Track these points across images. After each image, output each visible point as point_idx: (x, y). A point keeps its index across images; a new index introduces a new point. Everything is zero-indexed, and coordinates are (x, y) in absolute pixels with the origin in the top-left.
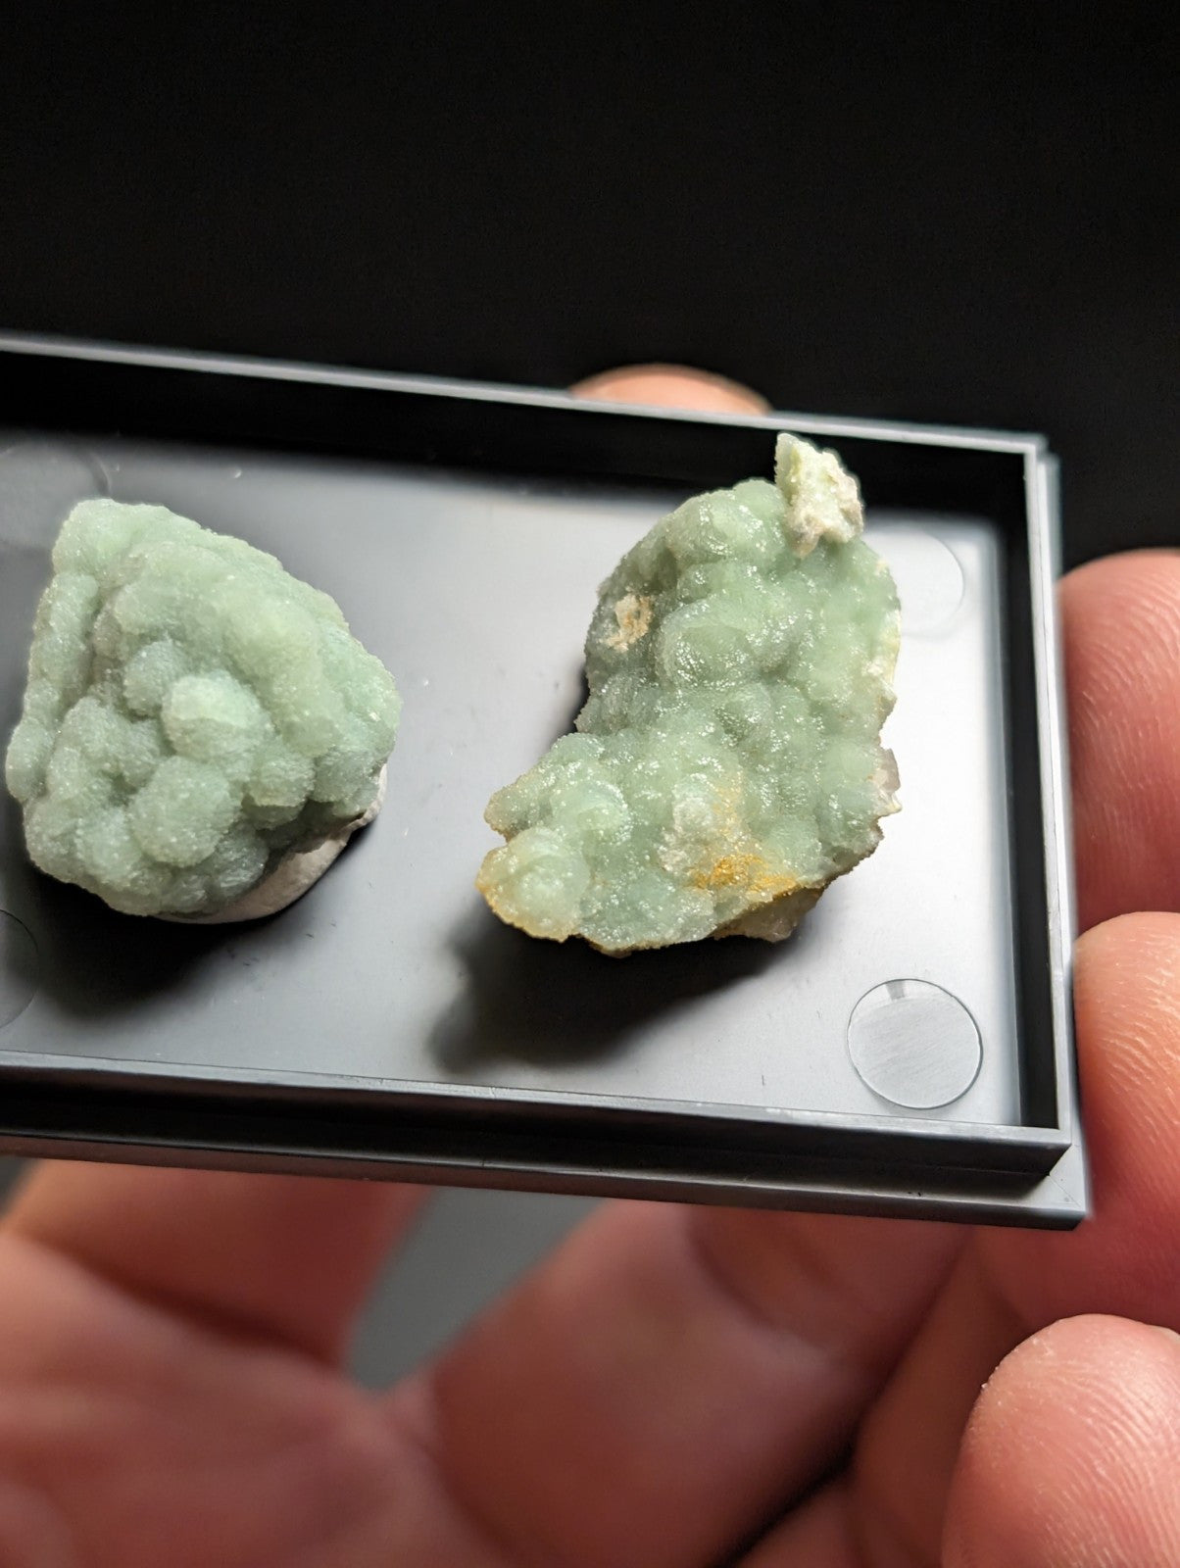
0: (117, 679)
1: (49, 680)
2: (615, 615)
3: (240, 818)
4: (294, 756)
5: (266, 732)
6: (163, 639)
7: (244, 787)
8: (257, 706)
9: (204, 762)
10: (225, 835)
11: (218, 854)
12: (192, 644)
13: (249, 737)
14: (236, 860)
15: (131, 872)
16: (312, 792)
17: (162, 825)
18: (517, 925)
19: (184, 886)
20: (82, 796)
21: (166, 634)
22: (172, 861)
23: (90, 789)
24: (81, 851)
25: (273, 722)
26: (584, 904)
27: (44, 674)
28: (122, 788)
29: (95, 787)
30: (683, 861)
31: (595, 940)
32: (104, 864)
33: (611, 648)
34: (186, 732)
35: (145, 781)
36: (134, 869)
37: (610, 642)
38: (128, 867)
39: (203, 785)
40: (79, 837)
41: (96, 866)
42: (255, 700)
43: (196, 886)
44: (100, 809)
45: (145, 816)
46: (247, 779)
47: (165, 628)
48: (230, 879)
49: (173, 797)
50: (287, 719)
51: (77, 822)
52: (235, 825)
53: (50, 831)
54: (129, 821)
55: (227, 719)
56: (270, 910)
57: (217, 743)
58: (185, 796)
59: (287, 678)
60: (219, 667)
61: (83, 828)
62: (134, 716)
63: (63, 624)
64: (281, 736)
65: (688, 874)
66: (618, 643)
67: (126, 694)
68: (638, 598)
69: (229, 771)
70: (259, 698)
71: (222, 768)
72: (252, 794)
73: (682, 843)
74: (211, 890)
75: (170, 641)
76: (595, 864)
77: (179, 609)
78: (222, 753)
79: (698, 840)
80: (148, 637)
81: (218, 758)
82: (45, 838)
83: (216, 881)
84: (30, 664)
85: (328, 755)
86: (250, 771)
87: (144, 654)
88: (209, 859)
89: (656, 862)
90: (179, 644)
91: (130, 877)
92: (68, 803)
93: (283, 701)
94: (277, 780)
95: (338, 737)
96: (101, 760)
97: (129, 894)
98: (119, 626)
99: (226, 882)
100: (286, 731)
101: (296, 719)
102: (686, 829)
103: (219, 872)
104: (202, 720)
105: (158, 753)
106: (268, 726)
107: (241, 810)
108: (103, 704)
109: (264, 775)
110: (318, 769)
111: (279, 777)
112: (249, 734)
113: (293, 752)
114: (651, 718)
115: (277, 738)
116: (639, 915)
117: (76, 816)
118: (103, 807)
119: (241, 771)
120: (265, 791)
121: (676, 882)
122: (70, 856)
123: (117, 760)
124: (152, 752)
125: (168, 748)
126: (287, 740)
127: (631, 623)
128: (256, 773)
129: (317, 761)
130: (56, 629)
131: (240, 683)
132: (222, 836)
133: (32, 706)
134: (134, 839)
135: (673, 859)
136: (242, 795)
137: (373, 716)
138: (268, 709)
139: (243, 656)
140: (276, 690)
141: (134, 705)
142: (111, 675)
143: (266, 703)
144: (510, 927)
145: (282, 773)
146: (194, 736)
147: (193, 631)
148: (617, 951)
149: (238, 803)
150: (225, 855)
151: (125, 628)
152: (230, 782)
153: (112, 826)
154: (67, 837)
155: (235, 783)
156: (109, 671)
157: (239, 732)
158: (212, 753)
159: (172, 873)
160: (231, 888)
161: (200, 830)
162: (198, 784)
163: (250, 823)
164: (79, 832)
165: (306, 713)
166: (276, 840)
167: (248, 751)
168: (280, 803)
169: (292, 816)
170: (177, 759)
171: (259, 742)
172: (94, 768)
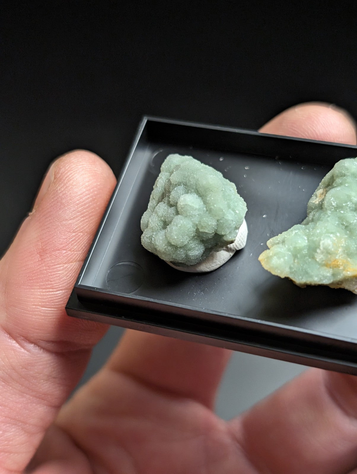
0: (169, 197)
1: (155, 200)
2: (316, 195)
3: (195, 234)
4: (211, 218)
5: (204, 210)
6: (181, 185)
7: (197, 225)
8: (202, 203)
9: (186, 217)
10: (191, 239)
11: (188, 244)
12: (188, 186)
13: (198, 211)
14: (194, 247)
15: (164, 247)
16: (216, 230)
17: (173, 233)
18: (269, 270)
19: (179, 252)
20: (155, 226)
21: (182, 184)
22: (175, 244)
23: (158, 224)
24: (153, 241)
25: (206, 208)
26: (291, 268)
27: (154, 199)
28: (165, 224)
30: (322, 258)
31: (294, 279)
32: (158, 244)
33: (314, 203)
34: (182, 208)
35: (171, 222)
36: (165, 246)
37: (314, 202)
38: (164, 245)
39: (185, 223)
40: (153, 237)
41: (156, 245)
42: (202, 201)
43: (182, 253)
45: (169, 231)
46: (197, 223)
47: (182, 182)
48: (192, 253)
49: (177, 226)
50: (210, 207)
51: (153, 234)
52: (194, 237)
53: (147, 236)
54: (166, 233)
55: (193, 205)
56: (208, 270)
57: (189, 211)
58: (180, 225)
59: (211, 196)
60: (194, 192)
61: (155, 235)
62: (171, 206)
63: (160, 185)
64: (208, 212)
65: (324, 262)
66: (316, 202)
67: (170, 200)
68: (324, 189)
69: (192, 220)
70: (203, 201)
72: (199, 227)
73: (322, 253)
74: (187, 256)
75: (183, 186)
76: (295, 256)
77: (186, 177)
78: (190, 214)
79: (328, 252)
80: (178, 185)
81: (190, 216)
82: (145, 238)
83: (188, 253)
84: (151, 196)
85: (221, 219)
86: (198, 221)
87: (175, 189)
88: (185, 245)
89: (313, 258)
90: (185, 186)
91: (164, 248)
92: (152, 228)
93: (209, 202)
94: (205, 224)
95: (224, 214)
96: (161, 217)
97: (164, 253)
98: (171, 182)
99: (191, 254)
100: (209, 211)
101: (212, 207)
102: (324, 248)
103: (189, 250)
104: (186, 205)
105: (175, 214)
106: (205, 209)
107: (196, 232)
108: (164, 203)
109: (202, 222)
110: (218, 223)
111: (206, 223)
113: (211, 216)
114: (319, 219)
116: (307, 273)
117: (154, 232)
118: (160, 229)
119: (196, 220)
120: (202, 227)
121: (320, 264)
122: (151, 243)
123: (165, 217)
124: (173, 214)
125: (177, 213)
126: (209, 213)
127: (320, 196)
128: (200, 221)
129: (218, 221)
130: (158, 187)
131: (198, 196)
132: (190, 239)
133: (150, 207)
134: (166, 237)
135: (319, 257)
136: (196, 228)
137: (237, 212)
138: (205, 204)
139: (200, 189)
140: (208, 199)
141: (172, 203)
142: (168, 195)
143: (205, 203)
144: (267, 271)
145: (207, 222)
146: (184, 209)
147: (188, 183)
148: (301, 284)
149: (195, 230)
150: (191, 245)
151: (172, 183)
152: (193, 223)
153: (161, 234)
154: (150, 238)
155: (194, 224)
156: (167, 194)
157: (196, 209)
158: (188, 214)
159: (175, 248)
160: (193, 256)
161: (183, 236)
162: (183, 222)
163: (199, 236)
164: (153, 236)
165: (215, 206)
166: (207, 244)
167: (198, 215)
168: (206, 231)
169: (210, 237)
170: (179, 216)
171: (202, 213)
172: (159, 219)
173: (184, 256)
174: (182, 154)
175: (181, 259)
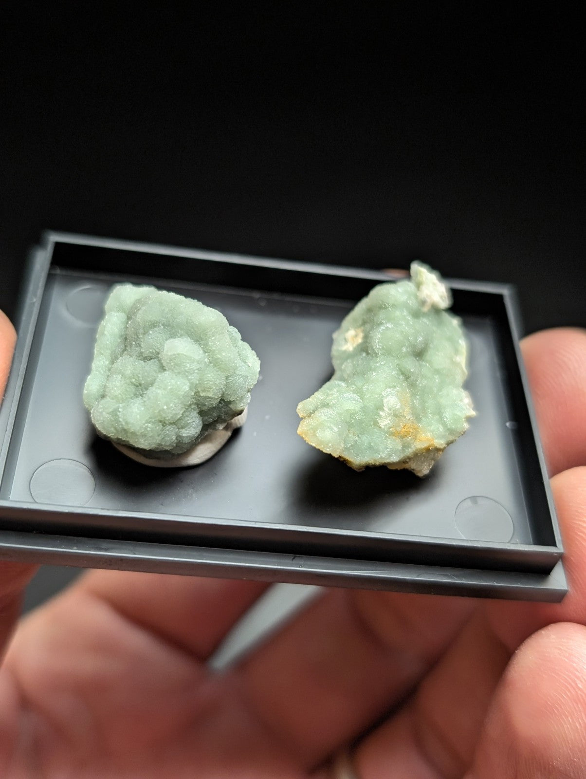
0: (138, 345)
1: (105, 355)
3: (193, 401)
4: (218, 373)
5: (205, 362)
6: (159, 326)
7: (196, 386)
8: (202, 351)
9: (179, 373)
11: (182, 418)
12: (172, 327)
14: (190, 423)
15: (144, 424)
16: (224, 393)
17: (160, 401)
18: (317, 447)
20: (122, 394)
21: (160, 324)
22: (163, 419)
23: (126, 391)
24: (121, 418)
25: (208, 358)
26: (345, 442)
27: (102, 354)
28: (141, 389)
29: (128, 389)
30: (389, 424)
31: (350, 460)
32: (132, 421)
33: (346, 351)
34: (170, 360)
35: (151, 384)
36: (146, 423)
37: (345, 349)
39: (178, 383)
40: (120, 412)
41: (127, 424)
42: (200, 348)
43: (172, 433)
44: (130, 399)
45: (152, 397)
46: (197, 382)
47: (159, 322)
48: (187, 432)
49: (164, 389)
50: (214, 357)
51: (119, 406)
52: (191, 405)
53: (107, 410)
54: (144, 402)
55: (189, 354)
56: (199, 461)
57: (185, 364)
58: (171, 388)
59: (214, 340)
60: (185, 335)
61: (121, 408)
62: (146, 359)
64: (212, 364)
65: (391, 430)
66: (348, 348)
67: (143, 350)
69: (190, 378)
70: (202, 348)
71: (187, 376)
72: (199, 390)
73: (388, 416)
74: (179, 437)
75: (162, 327)
76: (349, 424)
77: (167, 314)
78: (186, 369)
79: (395, 415)
80: (153, 325)
81: (185, 372)
82: (104, 413)
83: (181, 432)
85: (231, 375)
86: (198, 378)
87: (151, 333)
88: (178, 420)
89: (376, 423)
90: (166, 328)
91: (144, 427)
92: (115, 397)
93: (213, 349)
95: (235, 367)
96: (130, 378)
98: (138, 324)
99: (185, 433)
100: (215, 363)
101: (219, 356)
102: (389, 409)
103: (183, 427)
104: (178, 354)
105: (158, 371)
106: (206, 360)
107: (194, 398)
108: (131, 357)
109: (204, 380)
110: (227, 381)
111: (211, 382)
112: (199, 362)
113: (218, 371)
115: (210, 365)
117: (120, 403)
118: (131, 398)
119: (195, 378)
120: (205, 389)
121: (385, 433)
122: (116, 421)
123: (138, 377)
124: (155, 371)
125: (163, 369)
126: (215, 366)
128: (201, 380)
129: (227, 378)
131: (195, 342)
132: (185, 409)
134: (147, 409)
135: (384, 423)
136: (195, 390)
138: (206, 353)
139: (196, 330)
140: (210, 344)
141: (146, 354)
142: (135, 344)
143: (206, 350)
145: (213, 380)
146: (173, 362)
147: (173, 322)
149: (193, 394)
150: (185, 419)
151: (141, 324)
152: (190, 383)
153: (136, 405)
154: (115, 413)
155: (192, 384)
157: (194, 361)
158: (183, 369)
159: (163, 425)
160: (187, 437)
161: (176, 404)
162: (176, 383)
163: (197, 405)
164: (120, 410)
165: (224, 354)
166: (207, 418)
167: (198, 369)
168: (210, 395)
169: (215, 403)
170: (167, 373)
171: (202, 366)
172: (128, 381)
173: (174, 438)
174: (137, 284)
175: (168, 443)
